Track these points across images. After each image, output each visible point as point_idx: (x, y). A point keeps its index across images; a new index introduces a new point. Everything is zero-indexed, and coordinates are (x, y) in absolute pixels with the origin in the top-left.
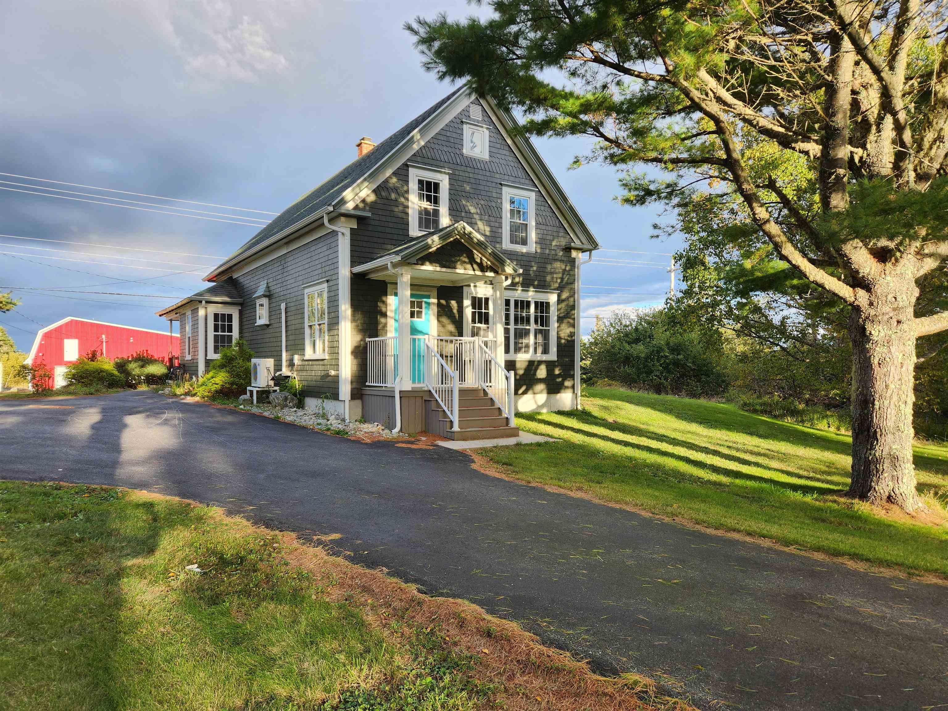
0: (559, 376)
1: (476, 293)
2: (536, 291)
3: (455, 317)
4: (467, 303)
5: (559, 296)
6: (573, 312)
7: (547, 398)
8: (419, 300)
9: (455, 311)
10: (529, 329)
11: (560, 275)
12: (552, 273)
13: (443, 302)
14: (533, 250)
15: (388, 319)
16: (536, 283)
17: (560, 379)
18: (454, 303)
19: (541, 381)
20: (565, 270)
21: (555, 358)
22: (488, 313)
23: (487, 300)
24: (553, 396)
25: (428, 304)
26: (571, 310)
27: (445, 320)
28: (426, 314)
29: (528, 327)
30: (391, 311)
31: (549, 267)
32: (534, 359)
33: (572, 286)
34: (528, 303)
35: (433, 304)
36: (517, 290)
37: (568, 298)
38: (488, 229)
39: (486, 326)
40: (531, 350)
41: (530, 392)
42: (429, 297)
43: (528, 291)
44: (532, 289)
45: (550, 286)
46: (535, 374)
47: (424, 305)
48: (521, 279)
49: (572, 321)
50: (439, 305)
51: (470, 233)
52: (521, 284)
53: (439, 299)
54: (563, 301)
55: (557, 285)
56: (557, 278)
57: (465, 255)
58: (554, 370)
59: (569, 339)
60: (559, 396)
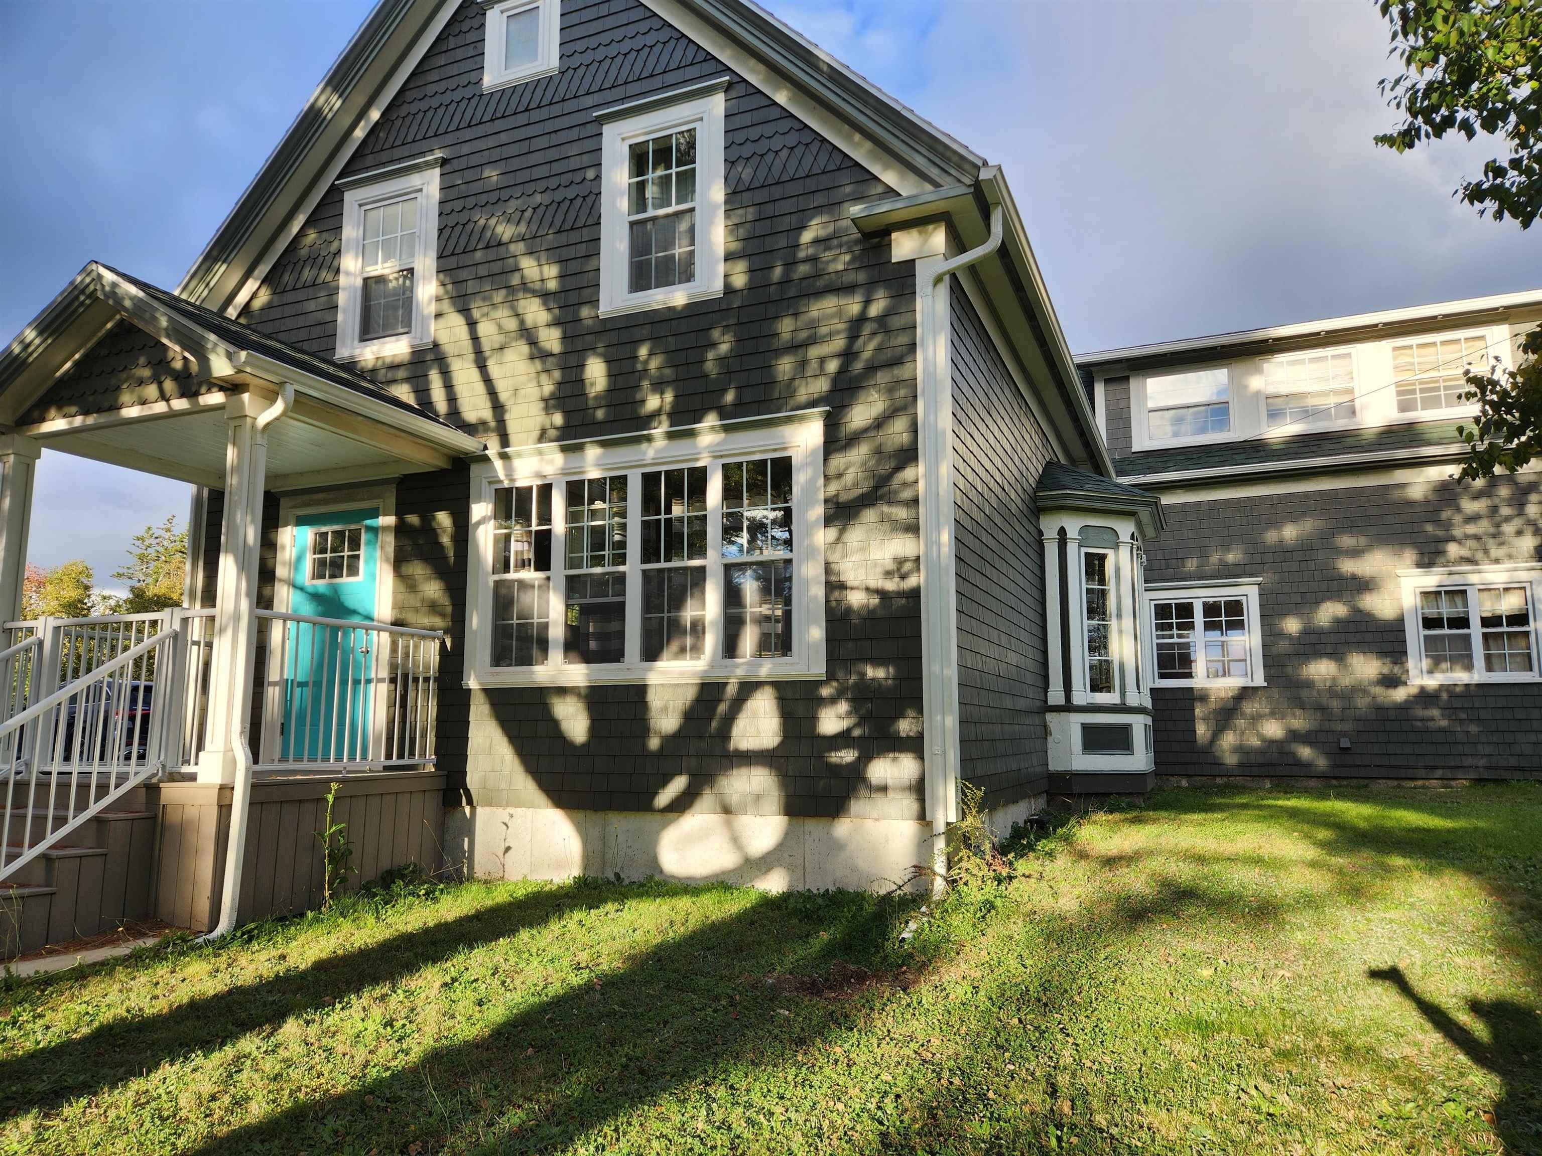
0: (842, 739)
1: (510, 477)
2: (727, 429)
3: (446, 558)
4: (480, 510)
5: (832, 424)
6: (908, 474)
7: (788, 835)
8: (353, 527)
9: (446, 540)
10: (702, 570)
11: (839, 344)
12: (796, 347)
13: (413, 519)
14: (717, 287)
15: (278, 586)
16: (730, 397)
17: (847, 756)
18: (443, 519)
19: (749, 758)
20: (861, 319)
21: (818, 669)
22: (549, 531)
23: (546, 490)
24: (813, 827)
25: (374, 530)
26: (899, 468)
27: (417, 569)
28: (366, 562)
29: (696, 563)
30: (284, 564)
31: (786, 327)
32: (717, 676)
33: (903, 372)
34: (699, 478)
35: (385, 529)
36: (649, 439)
37: (879, 423)
38: (551, 271)
39: (540, 575)
40: (711, 641)
41: (707, 799)
42: (375, 514)
43: (692, 434)
44: (711, 420)
45: (792, 394)
46: (725, 734)
47: (364, 537)
48: (669, 397)
49: (901, 513)
50: (401, 530)
51: (114, 285)
52: (670, 415)
53: (400, 514)
54: (854, 439)
55: (821, 386)
56: (822, 360)
57: (142, 360)
58: (814, 719)
59: (891, 585)
60: (843, 828)
